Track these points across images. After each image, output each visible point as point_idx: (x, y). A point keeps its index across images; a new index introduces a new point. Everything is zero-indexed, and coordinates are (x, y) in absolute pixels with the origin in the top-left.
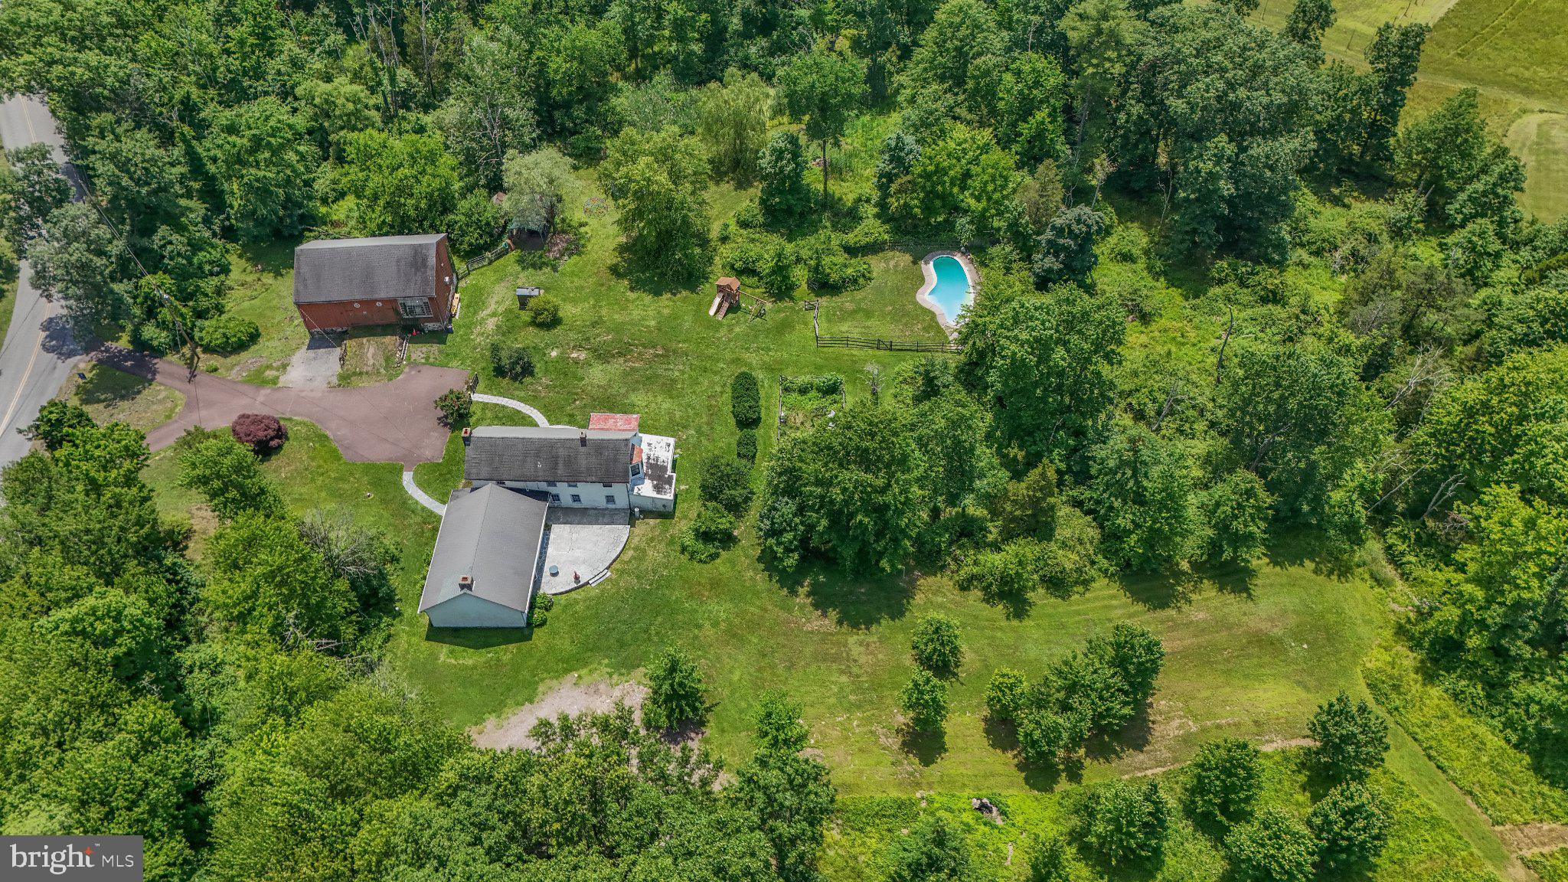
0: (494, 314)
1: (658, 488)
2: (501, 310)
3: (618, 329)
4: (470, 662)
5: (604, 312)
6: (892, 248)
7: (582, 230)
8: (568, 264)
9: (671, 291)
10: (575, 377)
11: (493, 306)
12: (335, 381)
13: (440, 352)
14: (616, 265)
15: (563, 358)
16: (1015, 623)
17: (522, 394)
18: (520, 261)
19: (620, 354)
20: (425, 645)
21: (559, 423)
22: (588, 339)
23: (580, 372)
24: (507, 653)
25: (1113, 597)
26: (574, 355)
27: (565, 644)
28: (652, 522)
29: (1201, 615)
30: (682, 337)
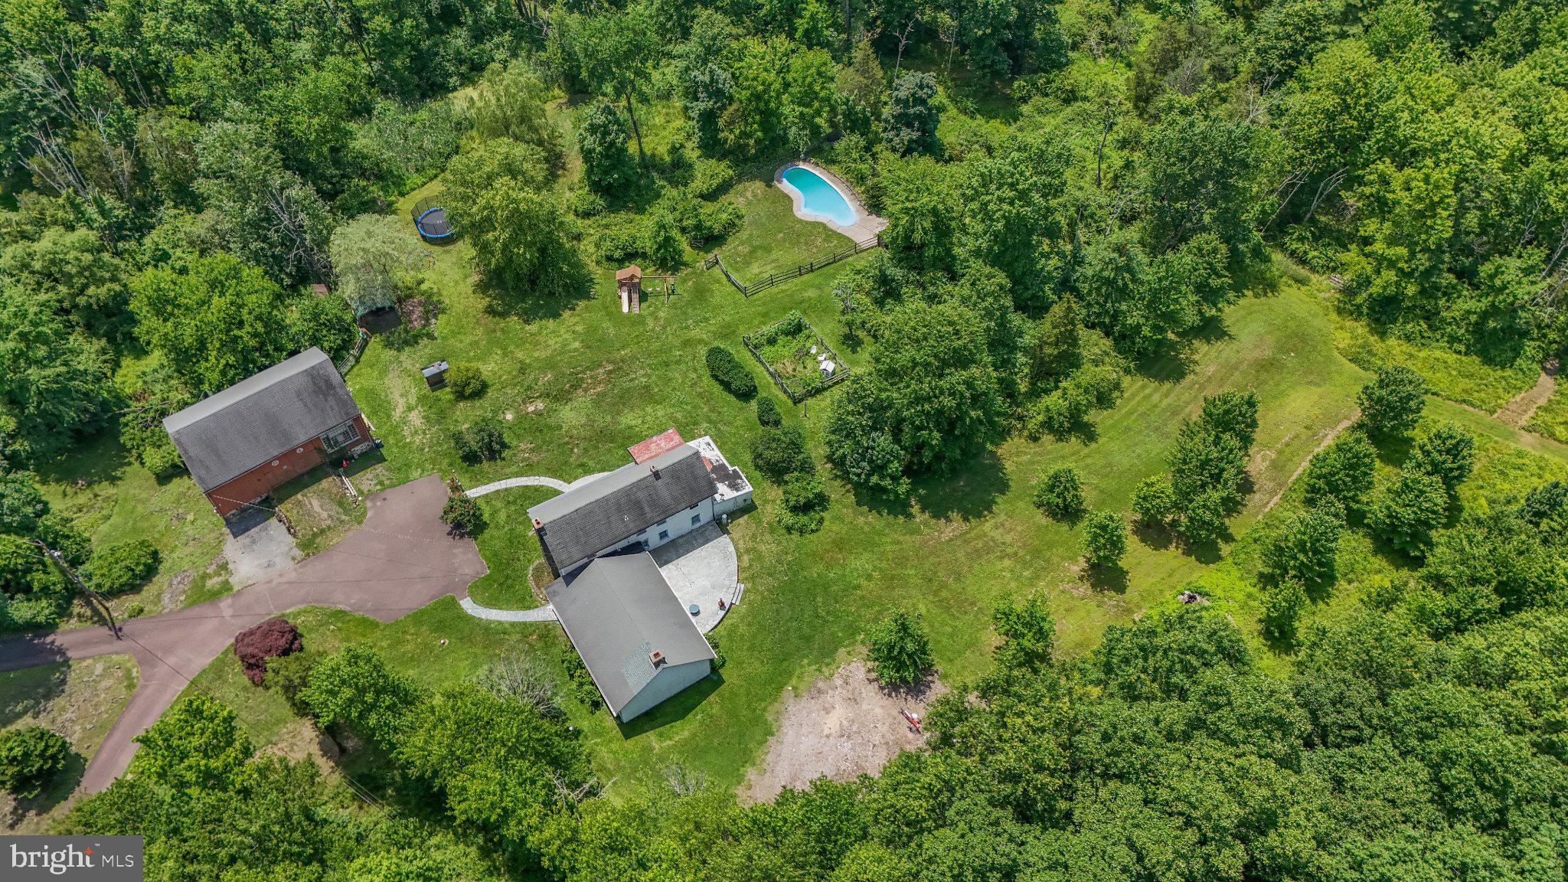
0: (410, 409)
1: (734, 486)
2: (413, 401)
3: (549, 364)
4: (686, 733)
5: (520, 355)
6: (739, 181)
7: (424, 287)
8: (438, 326)
9: (566, 307)
10: (550, 428)
11: (402, 402)
12: (298, 553)
13: (389, 470)
14: (490, 306)
15: (522, 417)
16: (1093, 445)
17: (514, 469)
18: (389, 345)
19: (575, 387)
20: (629, 744)
21: (576, 478)
22: (529, 388)
23: (552, 421)
24: (712, 705)
25: (1143, 387)
26: (531, 409)
27: (757, 667)
28: (741, 520)
29: (1212, 369)
30: (617, 345)
